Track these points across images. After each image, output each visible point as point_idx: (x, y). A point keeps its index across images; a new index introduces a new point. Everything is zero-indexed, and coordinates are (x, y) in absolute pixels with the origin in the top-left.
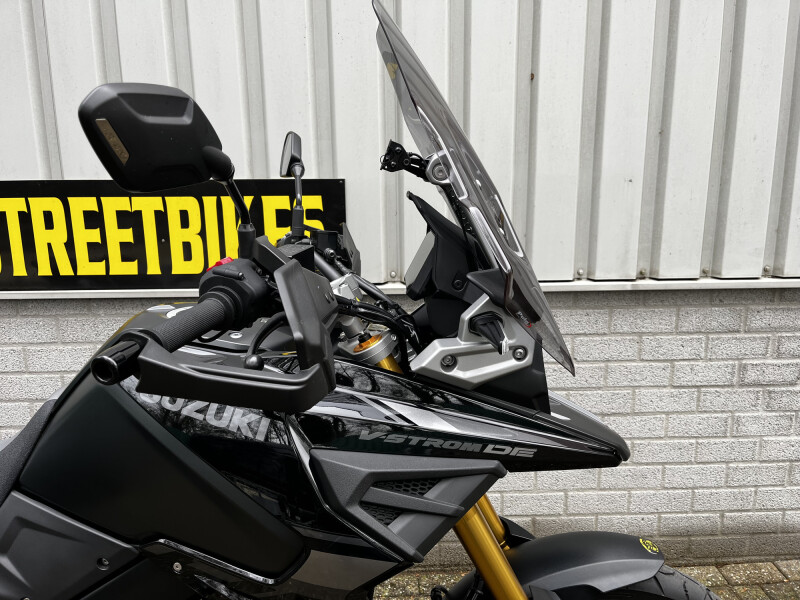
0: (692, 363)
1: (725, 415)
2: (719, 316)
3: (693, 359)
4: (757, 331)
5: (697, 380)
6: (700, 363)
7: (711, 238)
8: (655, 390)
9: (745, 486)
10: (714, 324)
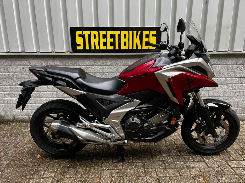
0: (240, 72)
3: (240, 71)
8: (230, 78)
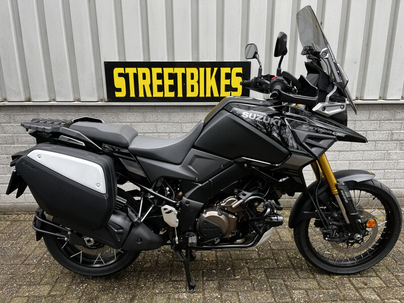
0: (374, 132)
1: (384, 152)
2: (385, 114)
4: (398, 120)
5: (375, 138)
6: (377, 132)
7: (383, 85)
9: (391, 179)
10: (383, 117)
